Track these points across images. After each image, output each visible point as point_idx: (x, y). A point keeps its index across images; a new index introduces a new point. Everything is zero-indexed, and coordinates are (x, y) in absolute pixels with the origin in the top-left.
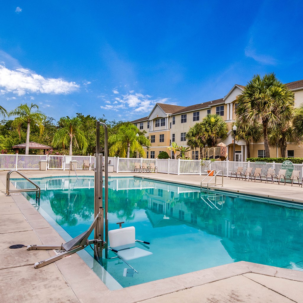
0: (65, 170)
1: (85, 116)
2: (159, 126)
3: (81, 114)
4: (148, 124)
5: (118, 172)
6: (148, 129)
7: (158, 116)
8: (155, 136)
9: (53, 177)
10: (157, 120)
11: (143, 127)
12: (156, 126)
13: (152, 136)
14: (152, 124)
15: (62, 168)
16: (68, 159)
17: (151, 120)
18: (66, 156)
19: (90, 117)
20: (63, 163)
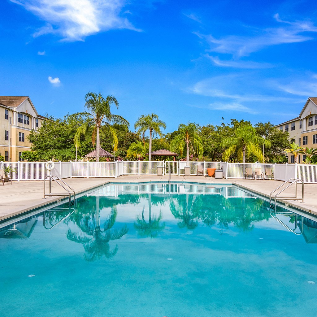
0: (180, 175)
1: (239, 121)
2: (313, 125)
3: (236, 120)
4: (300, 123)
5: (227, 178)
6: (301, 129)
7: (310, 112)
8: (307, 136)
9: (152, 182)
10: (310, 118)
11: (294, 127)
12: (309, 125)
13: (304, 137)
14: (304, 123)
15: (177, 173)
16: (182, 165)
17: (304, 119)
18: (181, 162)
19: (244, 121)
20: (178, 168)
